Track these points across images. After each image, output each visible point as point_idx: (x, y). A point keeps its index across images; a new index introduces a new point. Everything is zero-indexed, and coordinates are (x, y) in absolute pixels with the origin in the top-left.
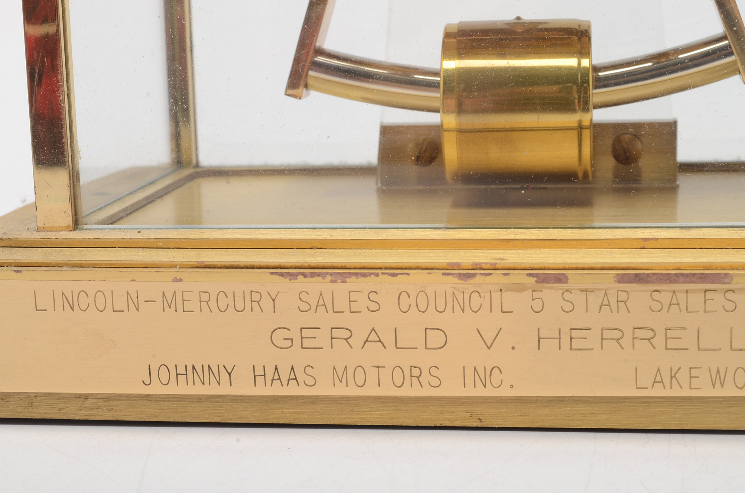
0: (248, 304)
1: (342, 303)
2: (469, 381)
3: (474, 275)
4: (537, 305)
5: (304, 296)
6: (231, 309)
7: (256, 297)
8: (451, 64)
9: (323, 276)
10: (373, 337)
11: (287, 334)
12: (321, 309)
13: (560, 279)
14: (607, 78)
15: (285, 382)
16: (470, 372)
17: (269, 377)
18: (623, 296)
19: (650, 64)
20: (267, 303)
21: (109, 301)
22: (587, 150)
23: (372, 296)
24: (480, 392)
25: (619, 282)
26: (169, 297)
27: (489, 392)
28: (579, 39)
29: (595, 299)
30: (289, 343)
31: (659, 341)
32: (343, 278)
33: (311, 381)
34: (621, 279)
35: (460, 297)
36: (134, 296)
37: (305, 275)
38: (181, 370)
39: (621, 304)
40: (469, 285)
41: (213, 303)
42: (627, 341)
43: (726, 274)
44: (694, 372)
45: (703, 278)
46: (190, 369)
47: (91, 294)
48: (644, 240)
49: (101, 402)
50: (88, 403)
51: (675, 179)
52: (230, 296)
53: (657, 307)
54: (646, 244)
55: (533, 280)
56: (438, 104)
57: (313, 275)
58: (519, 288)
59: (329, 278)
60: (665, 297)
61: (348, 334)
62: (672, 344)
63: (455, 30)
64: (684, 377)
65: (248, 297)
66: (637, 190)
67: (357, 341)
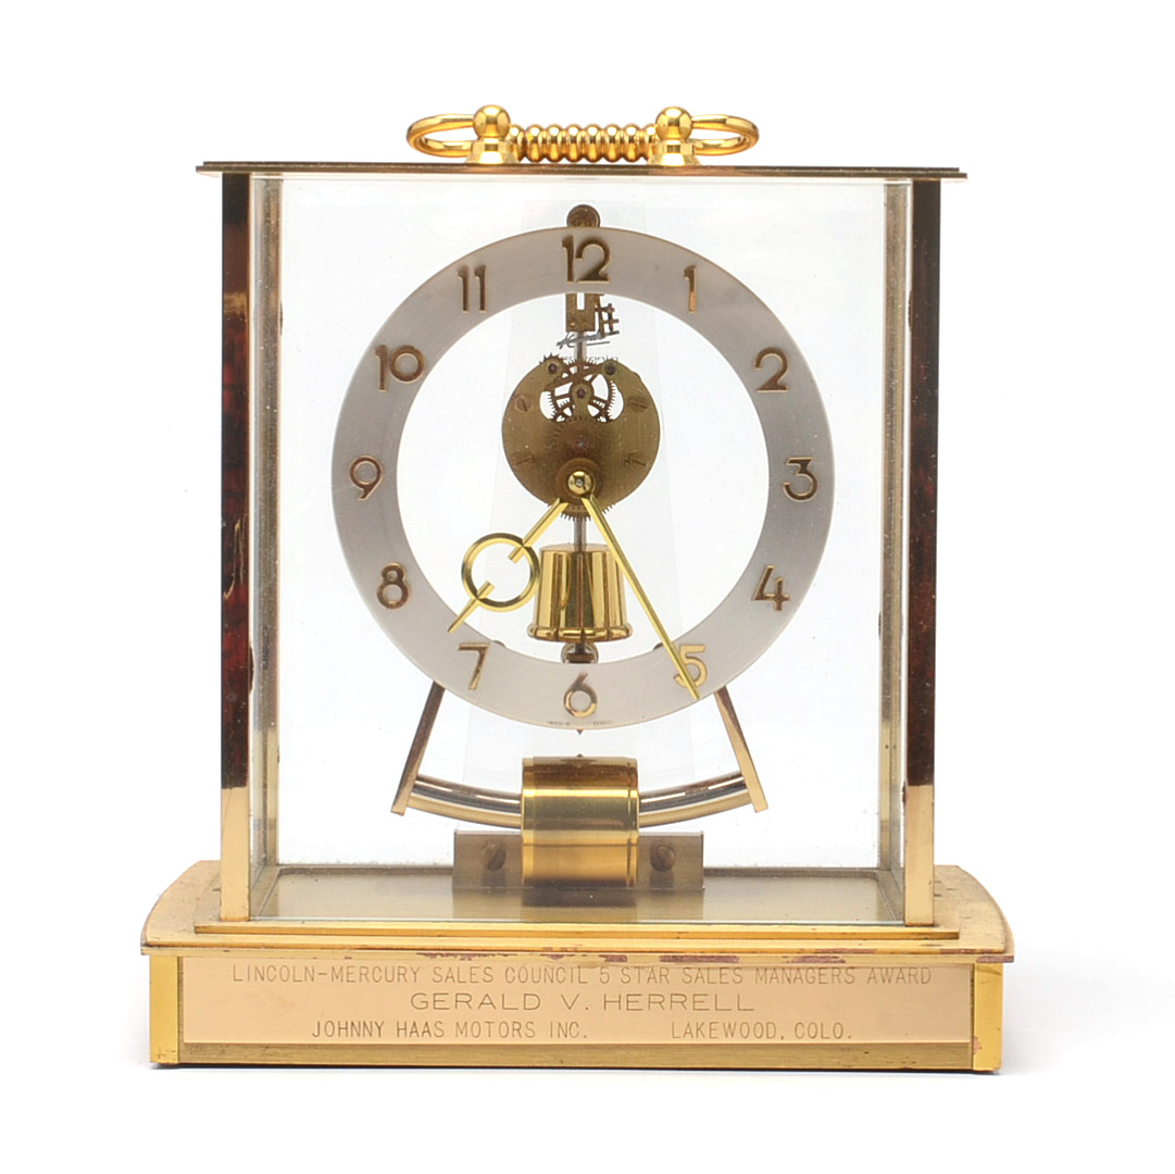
0: (396, 977)
1: (465, 976)
2: (555, 1034)
3: (562, 956)
4: (605, 978)
5: (437, 971)
6: (383, 980)
7: (402, 971)
8: (532, 793)
9: (455, 955)
10: (487, 1001)
11: (424, 998)
12: (450, 980)
13: (622, 959)
14: (648, 804)
15: (420, 1034)
16: (556, 1026)
17: (409, 1031)
18: (664, 972)
19: (683, 794)
20: (409, 975)
21: (292, 973)
22: (634, 863)
23: (487, 971)
24: (563, 1041)
25: (663, 961)
26: (337, 970)
27: (569, 1041)
28: (629, 774)
29: (645, 974)
30: (425, 1005)
31: (689, 1004)
32: (470, 957)
33: (439, 1033)
34: (664, 959)
35: (550, 971)
36: (310, 970)
37: (442, 955)
38: (343, 1026)
39: (663, 978)
40: (556, 963)
41: (369, 975)
42: (666, 1004)
43: (735, 957)
44: (713, 1026)
45: (719, 959)
46: (349, 1025)
47: (278, 968)
48: (679, 933)
49: (278, 1051)
50: (269, 1051)
51: (702, 883)
52: (383, 970)
53: (688, 979)
54: (680, 936)
55: (603, 959)
56: (518, 822)
57: (448, 955)
58: (592, 966)
59: (459, 957)
60: (693, 973)
61: (468, 998)
62: (697, 1006)
63: (532, 764)
64: (706, 1029)
65: (396, 971)
66: (672, 893)
67: (475, 1003)
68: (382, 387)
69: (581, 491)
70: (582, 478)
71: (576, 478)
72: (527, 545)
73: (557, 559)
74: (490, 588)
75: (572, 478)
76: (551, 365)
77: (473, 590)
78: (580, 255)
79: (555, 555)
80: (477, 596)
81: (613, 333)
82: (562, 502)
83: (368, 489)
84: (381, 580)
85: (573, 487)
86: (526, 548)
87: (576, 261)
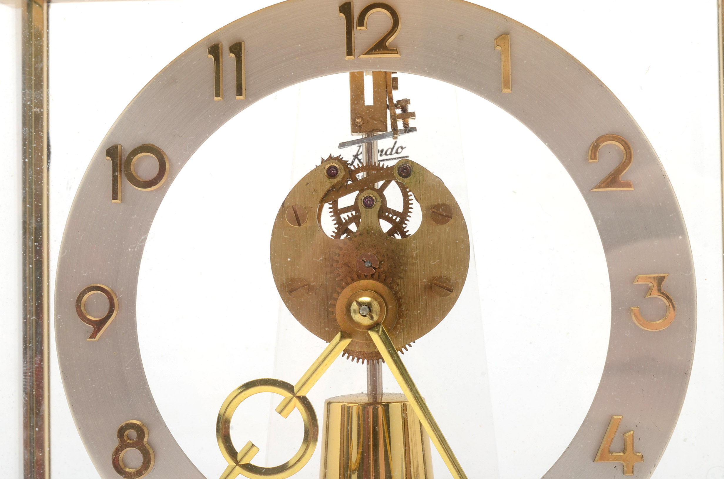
68: (115, 197)
69: (366, 321)
70: (369, 305)
71: (360, 304)
72: (301, 394)
73: (346, 412)
74: (254, 449)
75: (354, 306)
76: (330, 167)
77: (232, 452)
78: (361, 23)
79: (343, 408)
80: (237, 463)
81: (408, 129)
82: (343, 337)
83: (99, 325)
84: (116, 442)
85: (357, 317)
86: (299, 397)
87: (358, 31)
